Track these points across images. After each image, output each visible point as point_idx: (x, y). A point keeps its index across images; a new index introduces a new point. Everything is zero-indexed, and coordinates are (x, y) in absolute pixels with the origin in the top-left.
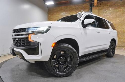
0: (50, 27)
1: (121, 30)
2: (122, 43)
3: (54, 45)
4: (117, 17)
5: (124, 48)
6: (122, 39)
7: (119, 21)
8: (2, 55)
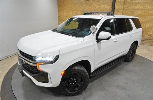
0: (58, 56)
1: (150, 21)
2: (149, 37)
3: (63, 73)
4: (149, 3)
5: (149, 43)
6: (149, 31)
7: (151, 9)
8: (8, 57)
